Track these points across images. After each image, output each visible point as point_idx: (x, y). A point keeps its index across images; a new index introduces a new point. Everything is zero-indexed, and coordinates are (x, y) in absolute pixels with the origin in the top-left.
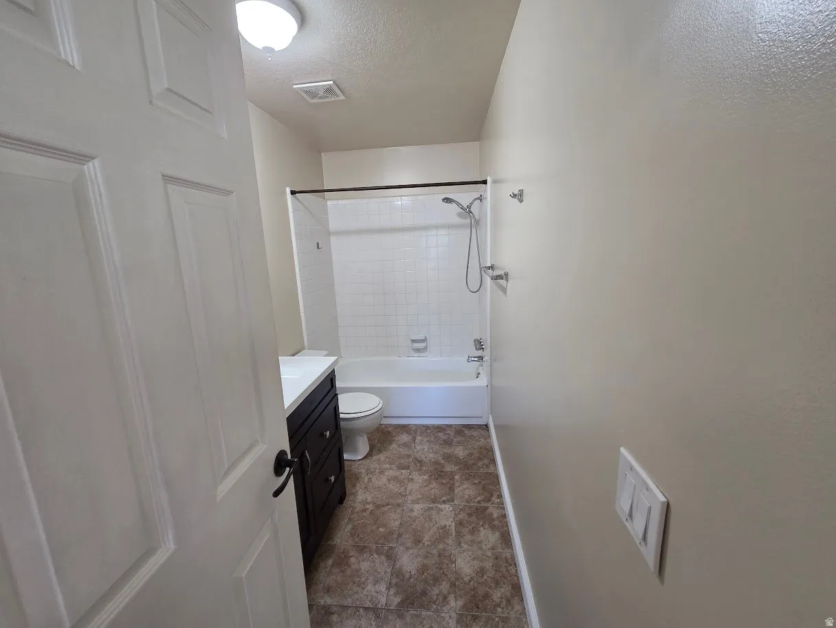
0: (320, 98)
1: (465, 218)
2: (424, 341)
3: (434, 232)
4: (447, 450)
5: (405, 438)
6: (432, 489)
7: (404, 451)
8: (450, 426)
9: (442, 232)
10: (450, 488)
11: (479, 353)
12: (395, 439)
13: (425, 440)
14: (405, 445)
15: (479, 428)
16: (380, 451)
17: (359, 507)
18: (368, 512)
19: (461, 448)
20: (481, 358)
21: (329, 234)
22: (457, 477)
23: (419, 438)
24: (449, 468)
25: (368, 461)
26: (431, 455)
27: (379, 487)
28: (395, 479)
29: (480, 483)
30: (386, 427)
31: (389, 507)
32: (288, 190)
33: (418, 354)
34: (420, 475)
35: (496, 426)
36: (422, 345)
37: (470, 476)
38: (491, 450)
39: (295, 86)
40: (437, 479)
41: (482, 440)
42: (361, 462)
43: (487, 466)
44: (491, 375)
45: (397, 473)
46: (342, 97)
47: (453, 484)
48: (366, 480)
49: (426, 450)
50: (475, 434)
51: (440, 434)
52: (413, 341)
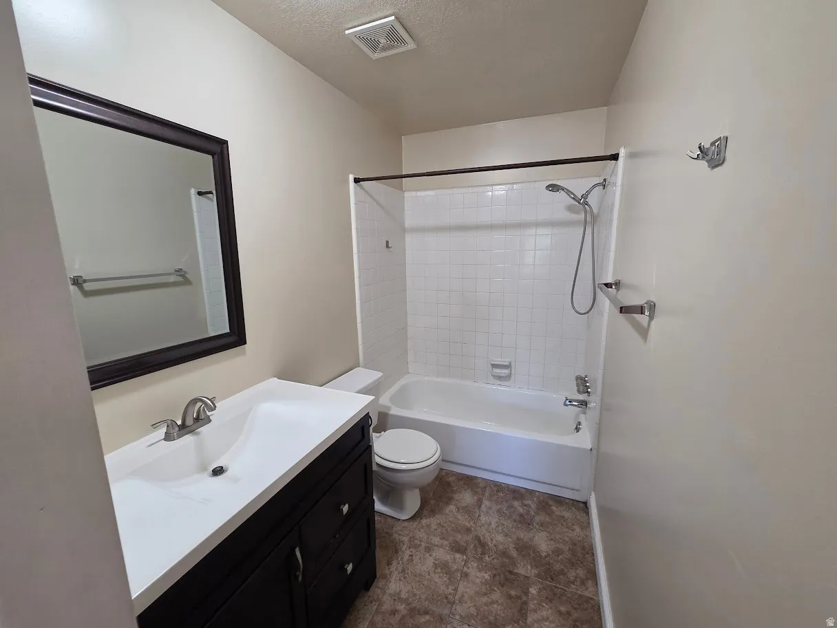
0: (384, 49)
1: (577, 212)
2: (508, 367)
3: (532, 231)
4: (523, 534)
5: (467, 498)
6: (493, 602)
7: (463, 520)
8: (532, 492)
9: (541, 231)
10: (520, 611)
11: (582, 397)
12: (456, 496)
13: (495, 507)
14: (467, 510)
15: (573, 505)
16: (433, 512)
17: (387, 605)
18: (398, 617)
19: (544, 534)
20: (584, 404)
21: (404, 230)
22: (533, 591)
23: (486, 503)
24: (525, 569)
25: (416, 523)
26: (500, 538)
27: (420, 575)
28: (444, 567)
29: (569, 613)
30: (447, 474)
31: (428, 617)
32: (351, 178)
33: (499, 382)
34: (480, 571)
35: (600, 508)
36: (505, 372)
37: (555, 594)
38: (590, 551)
39: (347, 32)
40: (503, 586)
41: (578, 529)
42: (406, 524)
43: (583, 583)
44: (599, 435)
45: (448, 557)
46: (411, 45)
47: (525, 603)
48: (406, 557)
49: (493, 526)
50: (567, 514)
51: (516, 503)
52: (494, 366)
